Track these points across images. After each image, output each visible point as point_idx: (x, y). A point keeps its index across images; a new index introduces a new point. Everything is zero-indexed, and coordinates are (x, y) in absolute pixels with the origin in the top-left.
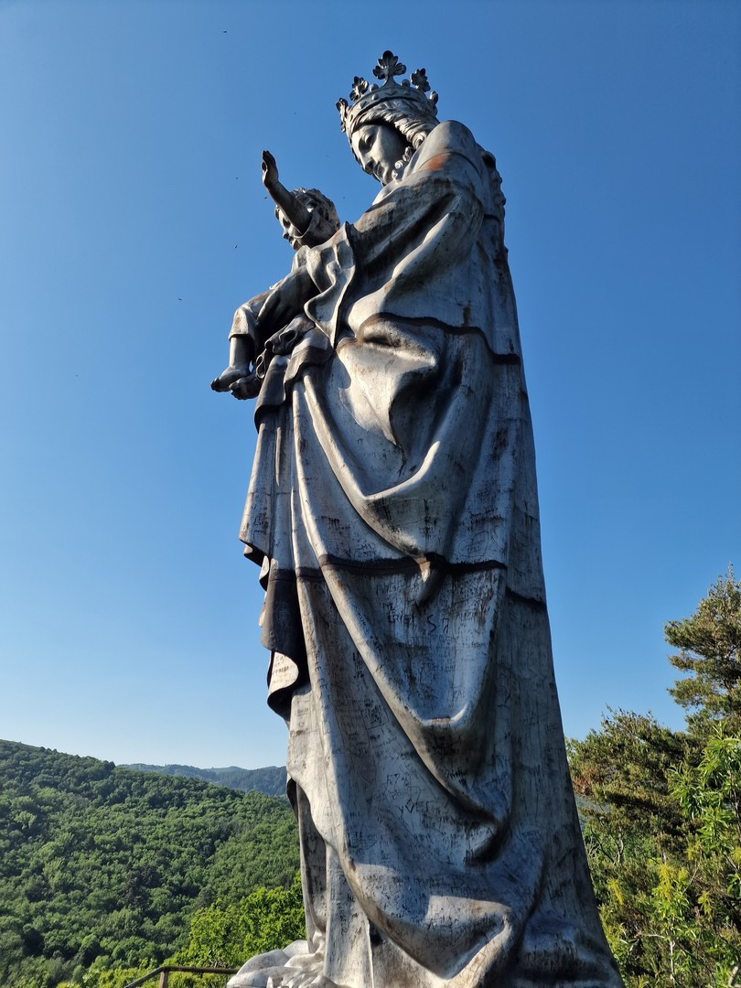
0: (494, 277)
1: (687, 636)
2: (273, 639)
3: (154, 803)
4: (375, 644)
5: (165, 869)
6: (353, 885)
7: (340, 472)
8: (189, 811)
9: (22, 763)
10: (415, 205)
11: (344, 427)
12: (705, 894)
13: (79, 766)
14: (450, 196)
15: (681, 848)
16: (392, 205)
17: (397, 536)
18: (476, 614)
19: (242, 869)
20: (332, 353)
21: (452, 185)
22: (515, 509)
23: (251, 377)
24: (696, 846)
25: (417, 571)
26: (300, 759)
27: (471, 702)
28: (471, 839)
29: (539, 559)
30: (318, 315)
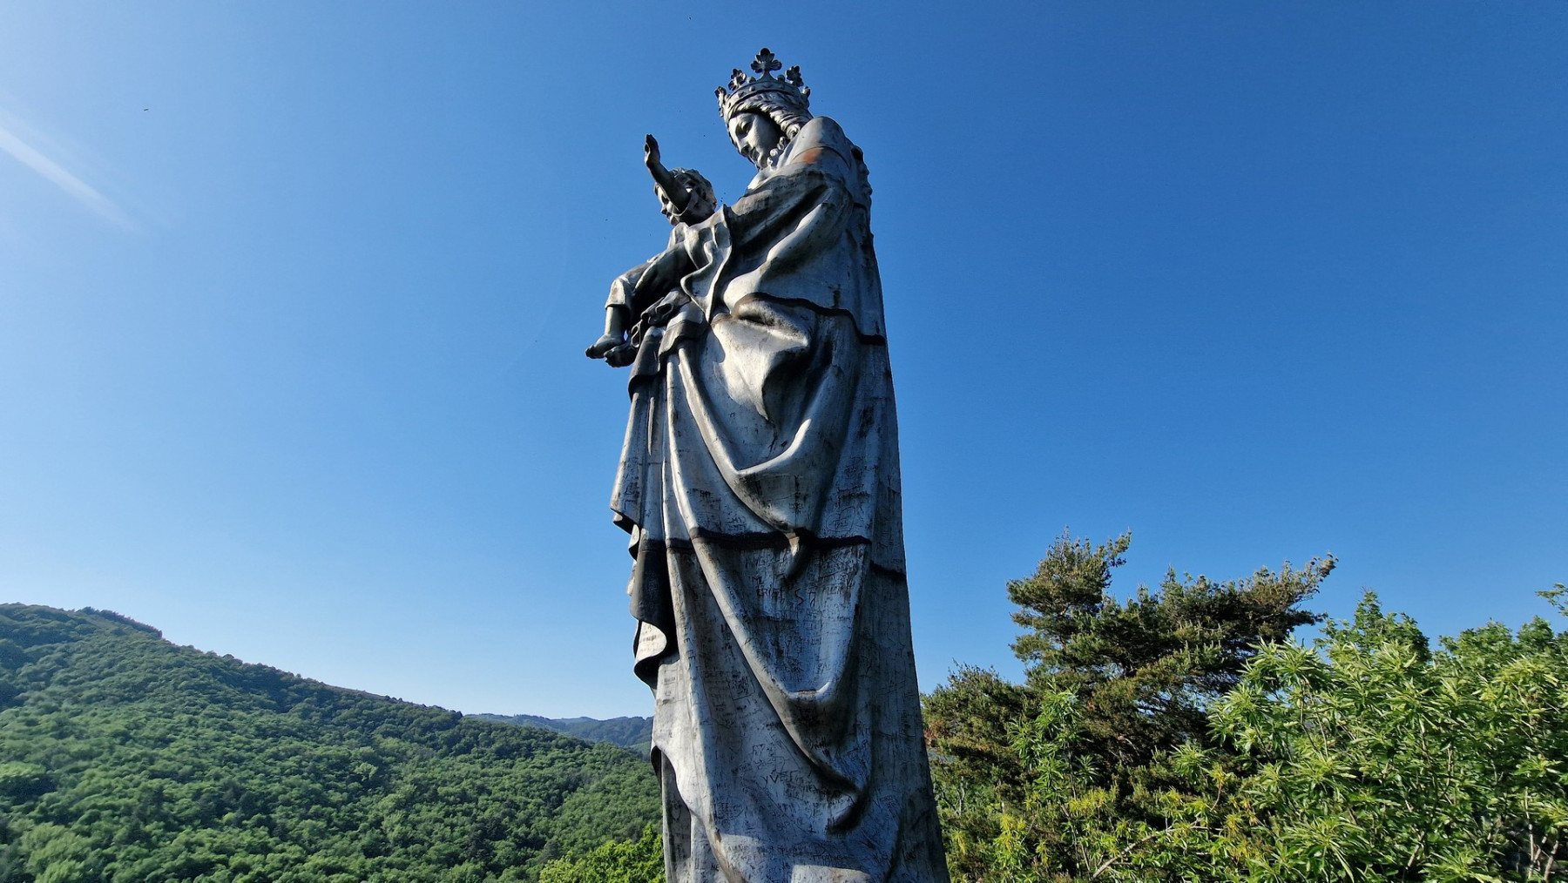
0: (861, 261)
1: (1027, 594)
2: (642, 609)
3: (501, 754)
4: (744, 617)
5: (511, 821)
6: (719, 855)
7: (712, 446)
8: (537, 761)
9: (366, 712)
10: (789, 194)
11: (718, 401)
12: (1042, 843)
13: (424, 715)
14: (823, 188)
15: (1021, 797)
16: (768, 193)
17: (767, 510)
18: (842, 588)
19: (590, 820)
20: (707, 328)
21: (825, 178)
22: (879, 485)
23: (624, 346)
24: (1034, 797)
25: (787, 546)
26: (666, 728)
27: (836, 675)
28: (832, 807)
29: (900, 531)
30: (695, 291)
